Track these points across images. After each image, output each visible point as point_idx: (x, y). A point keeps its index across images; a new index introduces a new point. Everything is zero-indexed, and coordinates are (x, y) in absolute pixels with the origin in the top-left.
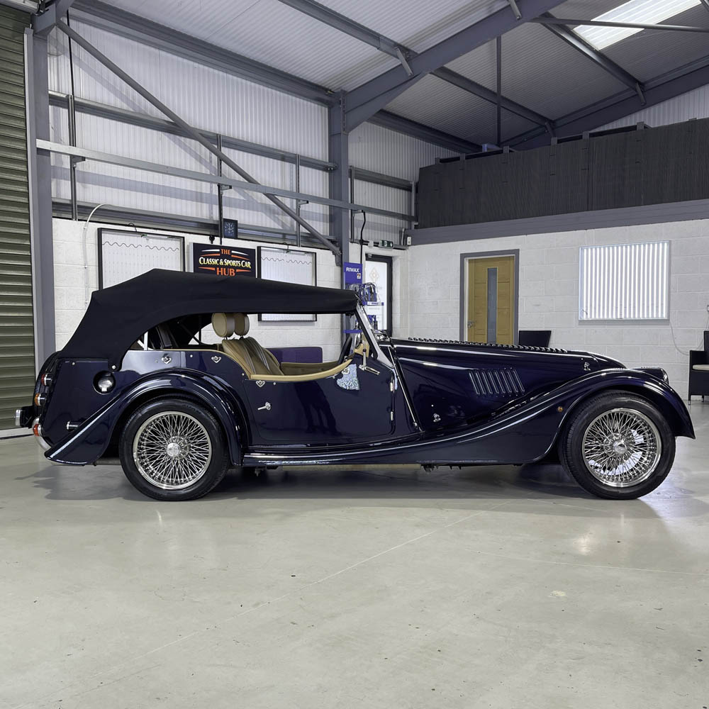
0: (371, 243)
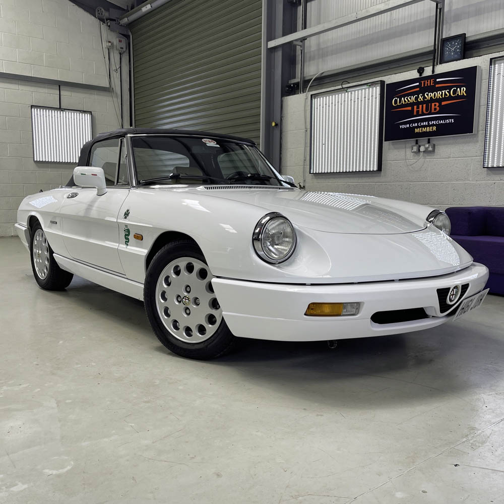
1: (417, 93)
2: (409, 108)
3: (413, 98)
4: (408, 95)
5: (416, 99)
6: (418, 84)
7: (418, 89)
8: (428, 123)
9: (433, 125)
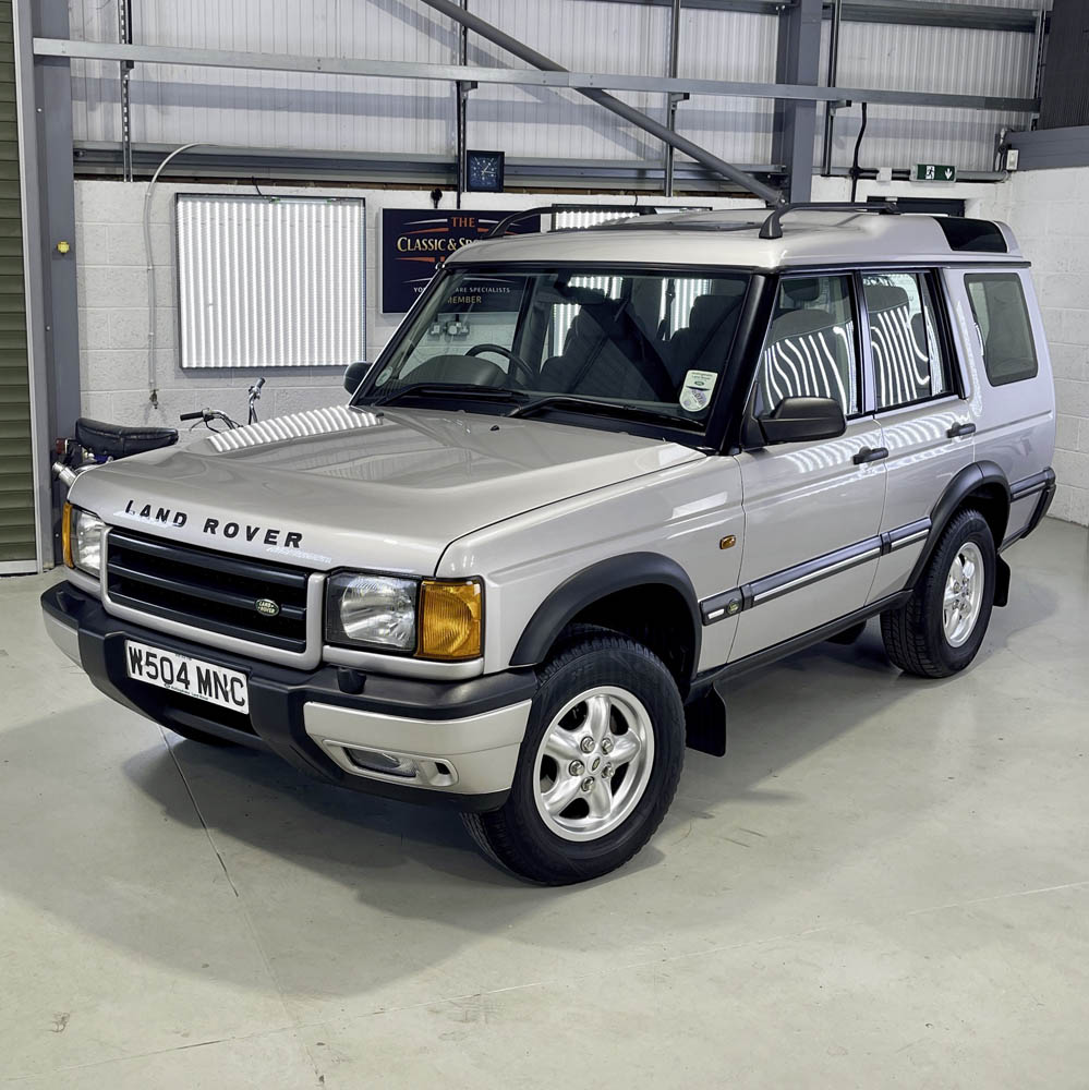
0: (885, 173)
1: (446, 236)
2: (432, 260)
3: (438, 244)
4: (428, 236)
5: (444, 245)
6: (446, 220)
7: (447, 229)
8: (468, 290)
9: (476, 294)
